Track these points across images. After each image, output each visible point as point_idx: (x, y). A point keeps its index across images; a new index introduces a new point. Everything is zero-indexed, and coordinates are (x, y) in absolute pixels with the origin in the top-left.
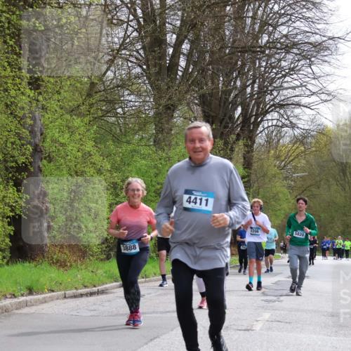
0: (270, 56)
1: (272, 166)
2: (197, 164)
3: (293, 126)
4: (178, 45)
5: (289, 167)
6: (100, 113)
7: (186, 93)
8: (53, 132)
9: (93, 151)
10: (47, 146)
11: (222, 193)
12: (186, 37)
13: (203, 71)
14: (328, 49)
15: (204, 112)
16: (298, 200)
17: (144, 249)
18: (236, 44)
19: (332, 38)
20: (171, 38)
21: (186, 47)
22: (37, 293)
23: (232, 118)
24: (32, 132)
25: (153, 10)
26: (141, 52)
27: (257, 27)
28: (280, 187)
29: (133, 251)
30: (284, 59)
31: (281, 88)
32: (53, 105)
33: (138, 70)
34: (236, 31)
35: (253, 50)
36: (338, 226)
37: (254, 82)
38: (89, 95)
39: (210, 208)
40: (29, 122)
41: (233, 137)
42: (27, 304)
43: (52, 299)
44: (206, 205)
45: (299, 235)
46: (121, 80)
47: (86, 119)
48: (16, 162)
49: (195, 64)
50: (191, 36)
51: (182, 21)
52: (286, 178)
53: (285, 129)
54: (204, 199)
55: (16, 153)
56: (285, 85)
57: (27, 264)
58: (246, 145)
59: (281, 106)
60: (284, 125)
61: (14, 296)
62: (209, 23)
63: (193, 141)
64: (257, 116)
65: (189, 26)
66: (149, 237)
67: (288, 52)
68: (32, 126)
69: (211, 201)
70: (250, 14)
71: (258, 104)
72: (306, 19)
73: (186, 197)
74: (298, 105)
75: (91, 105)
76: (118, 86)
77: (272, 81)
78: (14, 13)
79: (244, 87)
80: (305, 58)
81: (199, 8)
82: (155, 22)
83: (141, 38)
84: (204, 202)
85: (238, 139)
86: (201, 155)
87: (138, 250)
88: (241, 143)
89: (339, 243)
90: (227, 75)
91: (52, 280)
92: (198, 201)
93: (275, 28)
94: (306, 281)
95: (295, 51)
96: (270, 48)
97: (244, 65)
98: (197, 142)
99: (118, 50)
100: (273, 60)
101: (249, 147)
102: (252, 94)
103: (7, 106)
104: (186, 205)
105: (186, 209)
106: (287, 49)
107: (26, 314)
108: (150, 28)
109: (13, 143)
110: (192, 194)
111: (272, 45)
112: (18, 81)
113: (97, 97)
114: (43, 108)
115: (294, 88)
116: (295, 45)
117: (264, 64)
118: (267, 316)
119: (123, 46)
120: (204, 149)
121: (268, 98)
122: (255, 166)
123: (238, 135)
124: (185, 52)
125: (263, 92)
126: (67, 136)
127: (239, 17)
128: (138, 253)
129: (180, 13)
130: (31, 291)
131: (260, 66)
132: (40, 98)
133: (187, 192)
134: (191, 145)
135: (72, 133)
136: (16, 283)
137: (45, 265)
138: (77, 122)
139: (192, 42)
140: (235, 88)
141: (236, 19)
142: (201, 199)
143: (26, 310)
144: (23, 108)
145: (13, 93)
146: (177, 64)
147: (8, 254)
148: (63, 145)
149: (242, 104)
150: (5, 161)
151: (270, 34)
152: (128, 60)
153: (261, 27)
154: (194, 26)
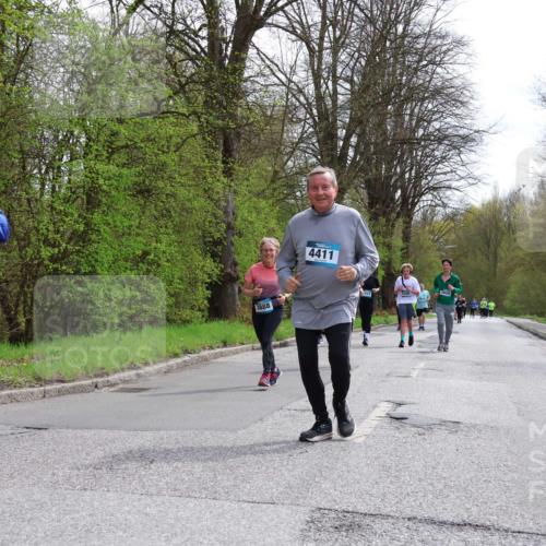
0: (425, 147)
1: (427, 239)
2: (321, 213)
3: (445, 206)
4: (347, 139)
5: (441, 240)
6: (282, 196)
7: (354, 178)
8: (243, 213)
9: (276, 227)
10: (238, 223)
11: (349, 245)
12: (354, 132)
13: (368, 160)
14: (473, 140)
15: (369, 194)
16: (443, 262)
17: (278, 307)
18: (397, 137)
19: (478, 132)
20: (342, 133)
21: (354, 140)
22: (231, 345)
23: (393, 199)
24: (226, 212)
25: (326, 110)
26: (316, 144)
27: (414, 123)
28: (434, 257)
29: (267, 310)
30: (437, 149)
31: (433, 174)
32: (243, 189)
33: (314, 160)
34: (396, 126)
35: (410, 142)
36: (483, 290)
37: (412, 169)
38: (273, 181)
39: (335, 261)
40: (223, 204)
41: (394, 215)
42: (222, 355)
43: (242, 350)
44: (331, 258)
45: (445, 293)
46: (300, 168)
47: (271, 201)
48: (212, 237)
49: (362, 154)
50: (358, 131)
51: (351, 118)
52: (438, 250)
53: (438, 208)
54: (328, 251)
55: (212, 230)
56: (438, 171)
57: (222, 322)
58: (404, 222)
59: (435, 189)
60: (437, 205)
61: (211, 348)
62: (373, 120)
63: (316, 188)
64: (414, 197)
65: (356, 123)
66: (284, 297)
67: (440, 143)
68: (226, 207)
69: (336, 253)
70: (408, 112)
71: (415, 187)
72: (456, 115)
73: (309, 249)
74: (449, 188)
75: (274, 190)
76: (297, 173)
77: (427, 168)
78: (211, 115)
79: (403, 173)
80: (455, 148)
81: (365, 107)
82: (327, 119)
83: (316, 133)
84: (328, 255)
85: (398, 217)
86: (325, 203)
87: (271, 308)
88: (401, 220)
89: (484, 303)
90: (389, 163)
91: (242, 335)
92: (322, 254)
93: (429, 123)
94: (452, 337)
95: (446, 142)
96: (425, 140)
97: (403, 154)
98: (320, 189)
99: (297, 144)
100: (428, 150)
101: (408, 224)
102: (410, 179)
103: (205, 191)
104: (309, 258)
105: (309, 263)
106: (440, 141)
107: (222, 363)
108: (323, 125)
109: (210, 222)
110: (315, 246)
111: (426, 137)
112: (214, 170)
113: (279, 183)
114: (235, 192)
115: (445, 173)
116: (446, 137)
117: (420, 153)
118: (422, 365)
119: (301, 140)
120: (328, 197)
121: (424, 182)
122: (413, 239)
123: (398, 214)
124: (353, 144)
125: (419, 177)
126: (254, 215)
127: (399, 114)
128: (273, 312)
129: (349, 112)
130: (225, 344)
131: (417, 155)
132: (232, 184)
133: (310, 244)
134: (313, 193)
135: (258, 213)
136: (214, 337)
137: (236, 323)
138: (263, 203)
139: (359, 136)
140: (395, 173)
141: (396, 116)
142: (325, 252)
143: (221, 360)
144: (218, 193)
145: (210, 180)
146: (347, 154)
147: (206, 313)
148: (251, 223)
149: (401, 187)
150: (204, 237)
151: (425, 129)
152: (305, 152)
153: (417, 122)
154: (361, 122)
